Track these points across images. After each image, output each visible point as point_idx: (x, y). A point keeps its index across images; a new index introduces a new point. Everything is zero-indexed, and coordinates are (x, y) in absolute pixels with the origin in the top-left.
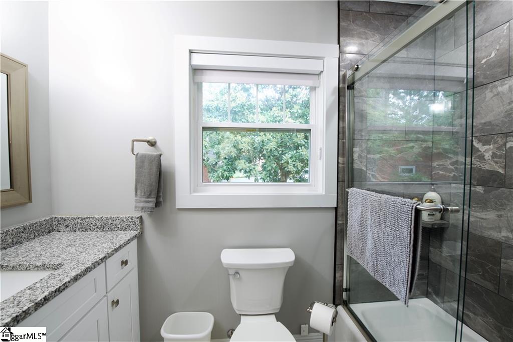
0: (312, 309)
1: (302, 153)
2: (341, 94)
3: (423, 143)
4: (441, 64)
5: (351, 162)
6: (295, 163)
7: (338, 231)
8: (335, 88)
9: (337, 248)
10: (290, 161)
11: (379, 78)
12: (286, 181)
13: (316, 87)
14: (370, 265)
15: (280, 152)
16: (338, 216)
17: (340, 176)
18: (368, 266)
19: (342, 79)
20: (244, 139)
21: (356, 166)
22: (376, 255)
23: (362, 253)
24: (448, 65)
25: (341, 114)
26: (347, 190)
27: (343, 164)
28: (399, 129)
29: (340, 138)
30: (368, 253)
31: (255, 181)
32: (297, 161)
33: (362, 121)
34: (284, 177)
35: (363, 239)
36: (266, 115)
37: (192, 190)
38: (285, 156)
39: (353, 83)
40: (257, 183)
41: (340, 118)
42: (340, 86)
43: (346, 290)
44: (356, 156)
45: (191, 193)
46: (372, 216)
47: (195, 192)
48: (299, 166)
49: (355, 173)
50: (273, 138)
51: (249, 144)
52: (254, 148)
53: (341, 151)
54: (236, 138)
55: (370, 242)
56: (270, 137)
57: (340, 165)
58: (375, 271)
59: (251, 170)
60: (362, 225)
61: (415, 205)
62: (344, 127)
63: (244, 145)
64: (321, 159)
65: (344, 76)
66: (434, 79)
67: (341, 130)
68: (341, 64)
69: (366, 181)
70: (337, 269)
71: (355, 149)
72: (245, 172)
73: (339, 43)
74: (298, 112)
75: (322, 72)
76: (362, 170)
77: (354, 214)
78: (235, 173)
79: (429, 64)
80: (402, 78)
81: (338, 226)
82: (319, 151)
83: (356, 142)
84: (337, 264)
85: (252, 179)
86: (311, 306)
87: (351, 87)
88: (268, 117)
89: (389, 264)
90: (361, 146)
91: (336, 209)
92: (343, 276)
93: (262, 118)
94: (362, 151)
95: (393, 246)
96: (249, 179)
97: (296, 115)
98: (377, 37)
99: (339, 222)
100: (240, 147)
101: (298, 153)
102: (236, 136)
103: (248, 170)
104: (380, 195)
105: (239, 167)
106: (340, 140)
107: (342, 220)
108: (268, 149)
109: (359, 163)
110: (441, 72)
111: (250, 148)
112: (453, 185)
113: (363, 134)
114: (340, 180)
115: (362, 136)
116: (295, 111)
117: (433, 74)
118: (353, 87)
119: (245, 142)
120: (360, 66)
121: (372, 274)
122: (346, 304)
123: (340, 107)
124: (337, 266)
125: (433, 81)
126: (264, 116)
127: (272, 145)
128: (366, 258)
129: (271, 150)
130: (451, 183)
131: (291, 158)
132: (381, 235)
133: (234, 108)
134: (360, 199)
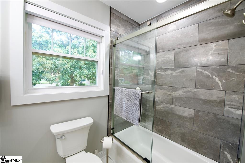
0: (103, 141)
1: (84, 71)
2: (111, 48)
3: (136, 70)
4: (141, 44)
5: (114, 77)
6: (80, 76)
7: (109, 105)
8: (108, 45)
9: (109, 112)
10: (78, 75)
11: (124, 44)
12: (73, 85)
13: (100, 43)
14: (125, 116)
15: (72, 70)
16: (109, 99)
17: (110, 82)
18: (124, 117)
19: (111, 42)
20: (48, 61)
21: (116, 78)
22: (127, 112)
23: (121, 112)
24: (143, 45)
25: (111, 56)
26: (114, 88)
27: (111, 77)
28: (129, 65)
29: (110, 66)
30: (124, 112)
31: (56, 86)
32: (81, 75)
33: (118, 60)
34: (72, 83)
35: (121, 106)
36: (63, 49)
37: (25, 93)
38: (75, 72)
39: (115, 45)
40: (57, 87)
41: (110, 58)
42: (111, 44)
43: (113, 129)
44: (116, 74)
45: (24, 95)
46: (125, 97)
47: (27, 93)
48: (82, 77)
49: (116, 81)
50: (68, 62)
51: (52, 65)
52: (55, 67)
53: (110, 72)
54: (42, 60)
55: (124, 107)
56: (65, 62)
57: (110, 78)
58: (127, 118)
59: (53, 79)
60: (121, 101)
61: (141, 92)
62: (111, 62)
63: (48, 64)
64: (102, 75)
65: (112, 41)
66: (139, 49)
67: (110, 63)
68: (111, 35)
69: (119, 84)
70: (109, 121)
71: (115, 71)
72: (50, 80)
73: (110, 26)
74: (81, 51)
75: (103, 36)
76: (118, 80)
77: (117, 97)
78: (41, 81)
79: (138, 43)
80: (130, 46)
81: (109, 103)
82: (101, 71)
83: (116, 68)
84: (109, 119)
85: (54, 84)
86: (102, 140)
87: (114, 46)
88: (64, 51)
89: (132, 114)
90: (117, 70)
91: (109, 96)
92: (111, 124)
93: (60, 50)
94: (118, 72)
95: (133, 107)
96: (52, 84)
97: (80, 52)
98: (123, 28)
99: (110, 102)
100: (46, 66)
101: (82, 71)
102: (42, 59)
103: (52, 79)
104: (128, 89)
105: (46, 77)
106: (110, 67)
107: (111, 101)
108: (65, 68)
109: (117, 77)
110: (141, 47)
111: (53, 67)
112: (144, 85)
113: (118, 65)
114: (110, 84)
115: (118, 66)
116: (80, 50)
117: (138, 47)
118: (115, 46)
119: (49, 63)
120: (118, 38)
121: (125, 119)
122: (112, 134)
123: (110, 53)
124: (109, 120)
125: (138, 49)
126: (61, 50)
127: (67, 66)
128: (123, 114)
129: (67, 69)
130: (143, 84)
131: (78, 73)
132: (129, 104)
133: (41, 42)
134: (120, 91)
